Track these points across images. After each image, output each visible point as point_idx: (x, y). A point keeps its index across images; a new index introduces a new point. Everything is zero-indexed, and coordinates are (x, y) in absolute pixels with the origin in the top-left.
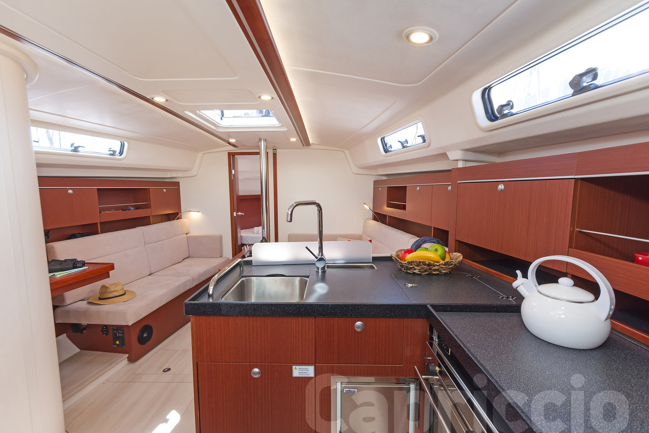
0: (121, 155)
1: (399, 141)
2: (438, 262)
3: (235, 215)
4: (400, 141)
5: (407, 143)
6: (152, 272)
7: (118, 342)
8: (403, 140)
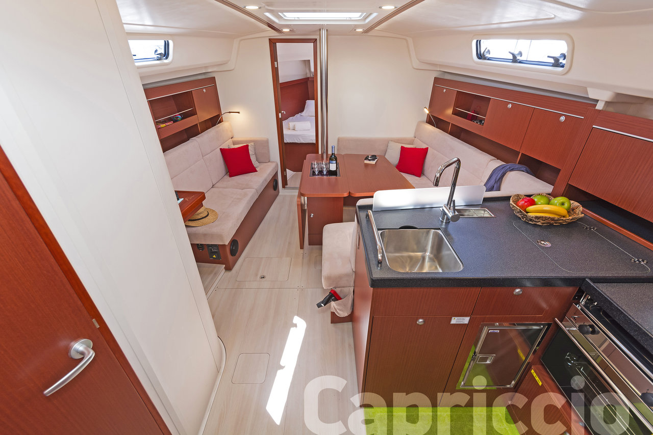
0: (167, 58)
1: (510, 52)
2: (564, 217)
3: (280, 117)
4: (512, 52)
5: (521, 56)
6: (214, 184)
7: (214, 256)
8: (516, 53)
